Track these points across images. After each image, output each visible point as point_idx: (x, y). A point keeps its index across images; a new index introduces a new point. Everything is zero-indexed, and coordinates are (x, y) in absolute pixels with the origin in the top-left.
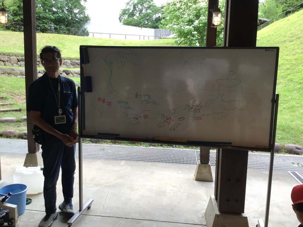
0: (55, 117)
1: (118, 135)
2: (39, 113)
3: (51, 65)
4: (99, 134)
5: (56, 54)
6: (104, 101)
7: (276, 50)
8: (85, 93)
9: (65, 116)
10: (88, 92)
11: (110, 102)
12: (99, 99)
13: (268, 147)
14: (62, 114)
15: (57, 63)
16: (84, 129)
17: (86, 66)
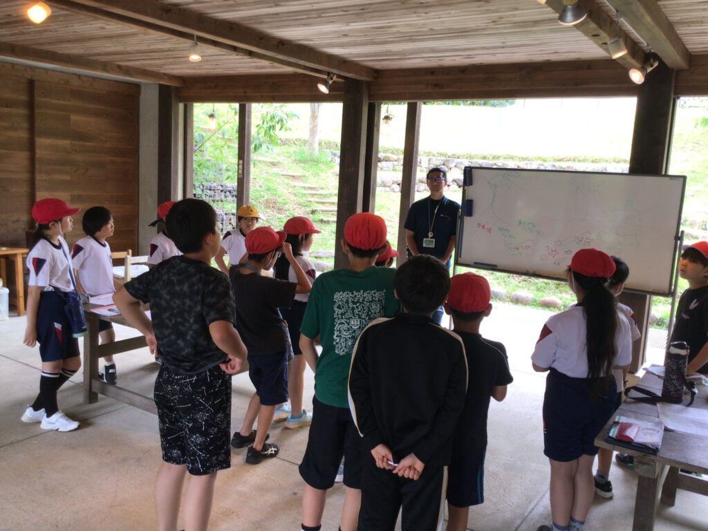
0: (425, 239)
1: (496, 266)
2: (412, 233)
3: (435, 184)
4: (475, 263)
5: (442, 174)
6: (483, 227)
7: (682, 179)
8: (465, 217)
9: (434, 240)
10: (467, 216)
11: (490, 229)
12: (479, 225)
13: (667, 293)
14: (431, 238)
15: (441, 183)
16: (460, 257)
17: (469, 189)
